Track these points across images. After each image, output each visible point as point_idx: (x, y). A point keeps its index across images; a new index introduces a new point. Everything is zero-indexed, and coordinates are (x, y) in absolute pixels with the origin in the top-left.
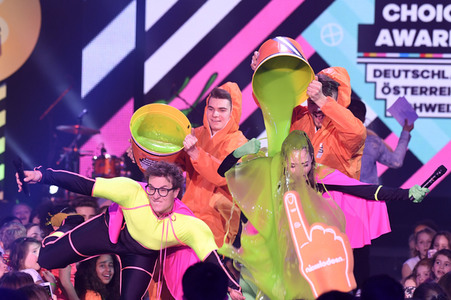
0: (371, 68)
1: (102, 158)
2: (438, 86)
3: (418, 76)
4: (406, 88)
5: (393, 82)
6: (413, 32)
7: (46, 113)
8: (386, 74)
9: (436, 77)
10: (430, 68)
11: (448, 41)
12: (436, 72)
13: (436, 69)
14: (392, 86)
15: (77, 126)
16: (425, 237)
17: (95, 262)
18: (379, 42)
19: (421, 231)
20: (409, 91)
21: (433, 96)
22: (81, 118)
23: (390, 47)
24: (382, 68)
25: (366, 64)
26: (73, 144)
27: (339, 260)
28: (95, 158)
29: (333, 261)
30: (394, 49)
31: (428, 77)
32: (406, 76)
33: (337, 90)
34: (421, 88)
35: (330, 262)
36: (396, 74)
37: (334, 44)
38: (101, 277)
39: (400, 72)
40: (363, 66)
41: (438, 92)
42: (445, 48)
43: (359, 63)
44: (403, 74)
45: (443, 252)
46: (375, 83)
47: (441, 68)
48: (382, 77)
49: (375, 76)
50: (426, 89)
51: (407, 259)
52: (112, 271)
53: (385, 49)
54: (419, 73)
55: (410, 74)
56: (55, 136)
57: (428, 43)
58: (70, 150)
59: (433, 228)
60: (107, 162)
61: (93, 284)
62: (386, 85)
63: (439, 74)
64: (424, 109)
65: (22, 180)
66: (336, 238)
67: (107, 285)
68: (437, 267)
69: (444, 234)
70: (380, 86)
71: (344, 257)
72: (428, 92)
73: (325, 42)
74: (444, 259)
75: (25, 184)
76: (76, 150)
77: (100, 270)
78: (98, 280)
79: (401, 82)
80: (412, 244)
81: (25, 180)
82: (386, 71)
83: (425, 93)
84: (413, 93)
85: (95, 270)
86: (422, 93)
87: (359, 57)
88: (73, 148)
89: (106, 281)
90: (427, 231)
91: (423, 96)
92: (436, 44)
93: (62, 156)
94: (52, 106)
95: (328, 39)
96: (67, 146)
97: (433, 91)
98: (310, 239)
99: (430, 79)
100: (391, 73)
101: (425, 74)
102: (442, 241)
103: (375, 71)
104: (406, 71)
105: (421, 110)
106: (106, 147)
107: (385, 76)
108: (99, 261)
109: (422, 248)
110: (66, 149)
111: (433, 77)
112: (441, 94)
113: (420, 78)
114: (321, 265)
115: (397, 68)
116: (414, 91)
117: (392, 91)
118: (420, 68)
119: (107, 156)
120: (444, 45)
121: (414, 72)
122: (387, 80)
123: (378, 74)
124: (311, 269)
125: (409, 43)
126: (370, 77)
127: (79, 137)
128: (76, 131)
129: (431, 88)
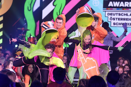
0: (107, 13)
1: (30, 37)
2: (126, 18)
3: (120, 15)
4: (117, 18)
5: (113, 17)
6: (119, 2)
7: (14, 24)
8: (111, 14)
9: (125, 15)
10: (124, 13)
11: (129, 5)
12: (125, 14)
13: (125, 13)
14: (113, 18)
15: (23, 28)
16: (122, 61)
17: (28, 67)
18: (109, 5)
19: (121, 59)
20: (118, 19)
21: (124, 21)
22: (24, 26)
23: (112, 7)
24: (110, 13)
25: (105, 11)
26: (22, 33)
27: (95, 67)
28: (28, 37)
29: (93, 67)
30: (114, 7)
31: (123, 15)
32: (117, 15)
33: (98, 19)
34: (121, 18)
35: (92, 68)
36: (114, 14)
37: (96, 6)
38: (30, 71)
39: (115, 14)
40: (105, 12)
41: (126, 20)
42: (128, 7)
43: (103, 11)
44: (116, 14)
45: (126, 65)
46: (108, 17)
47: (127, 13)
48: (110, 15)
49: (108, 15)
50: (123, 19)
51: (116, 67)
52: (33, 69)
53: (111, 7)
54: (121, 14)
55: (118, 15)
56: (17, 31)
57: (123, 6)
58: (21, 35)
59: (124, 58)
60: (32, 39)
61: (27, 73)
62: (111, 18)
63: (126, 15)
64: (122, 24)
65: (11, 41)
66: (93, 61)
67: (31, 73)
68: (125, 69)
69: (127, 60)
70: (109, 18)
71: (96, 66)
72: (123, 20)
73: (94, 5)
74: (127, 67)
75: (12, 42)
76: (23, 35)
77: (29, 69)
78: (29, 72)
79: (115, 17)
80: (118, 63)
81: (12, 41)
82: (111, 13)
83: (122, 20)
84: (119, 20)
85: (28, 69)
86: (121, 20)
87: (103, 10)
88: (22, 34)
89: (31, 72)
90: (122, 59)
91: (122, 21)
92: (125, 6)
93: (19, 37)
94: (16, 23)
95: (95, 4)
96: (20, 34)
97: (124, 19)
98: (86, 62)
99: (124, 16)
100: (113, 14)
101: (122, 15)
102: (126, 62)
103: (108, 13)
104: (117, 14)
105: (121, 25)
106: (31, 34)
107: (111, 15)
108: (29, 66)
109: (121, 64)
110: (20, 35)
111: (124, 15)
112: (127, 20)
113: (121, 16)
114: (89, 69)
115: (114, 13)
116: (119, 19)
117: (113, 19)
118: (121, 13)
119: (32, 37)
120: (128, 6)
121: (119, 14)
122: (111, 16)
123: (109, 14)
124: (87, 70)
125: (118, 6)
126: (107, 15)
127: (24, 31)
128: (23, 30)
129: (124, 18)
